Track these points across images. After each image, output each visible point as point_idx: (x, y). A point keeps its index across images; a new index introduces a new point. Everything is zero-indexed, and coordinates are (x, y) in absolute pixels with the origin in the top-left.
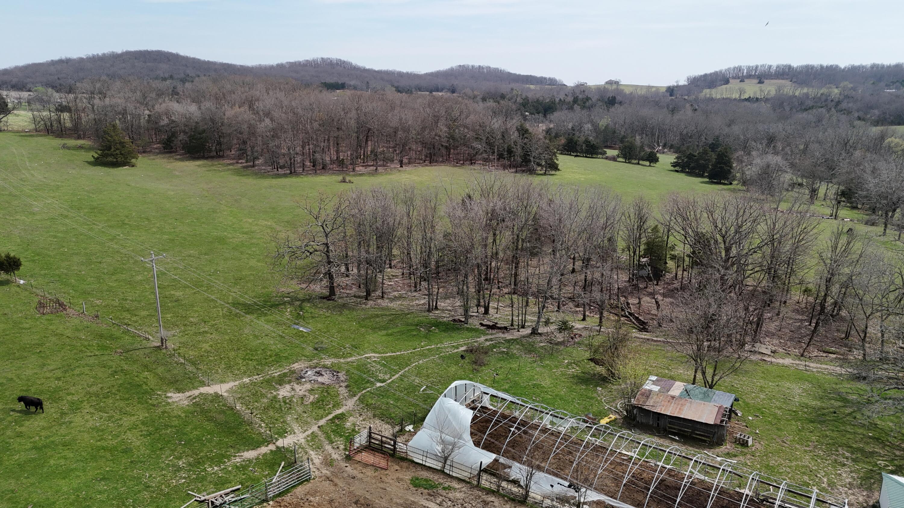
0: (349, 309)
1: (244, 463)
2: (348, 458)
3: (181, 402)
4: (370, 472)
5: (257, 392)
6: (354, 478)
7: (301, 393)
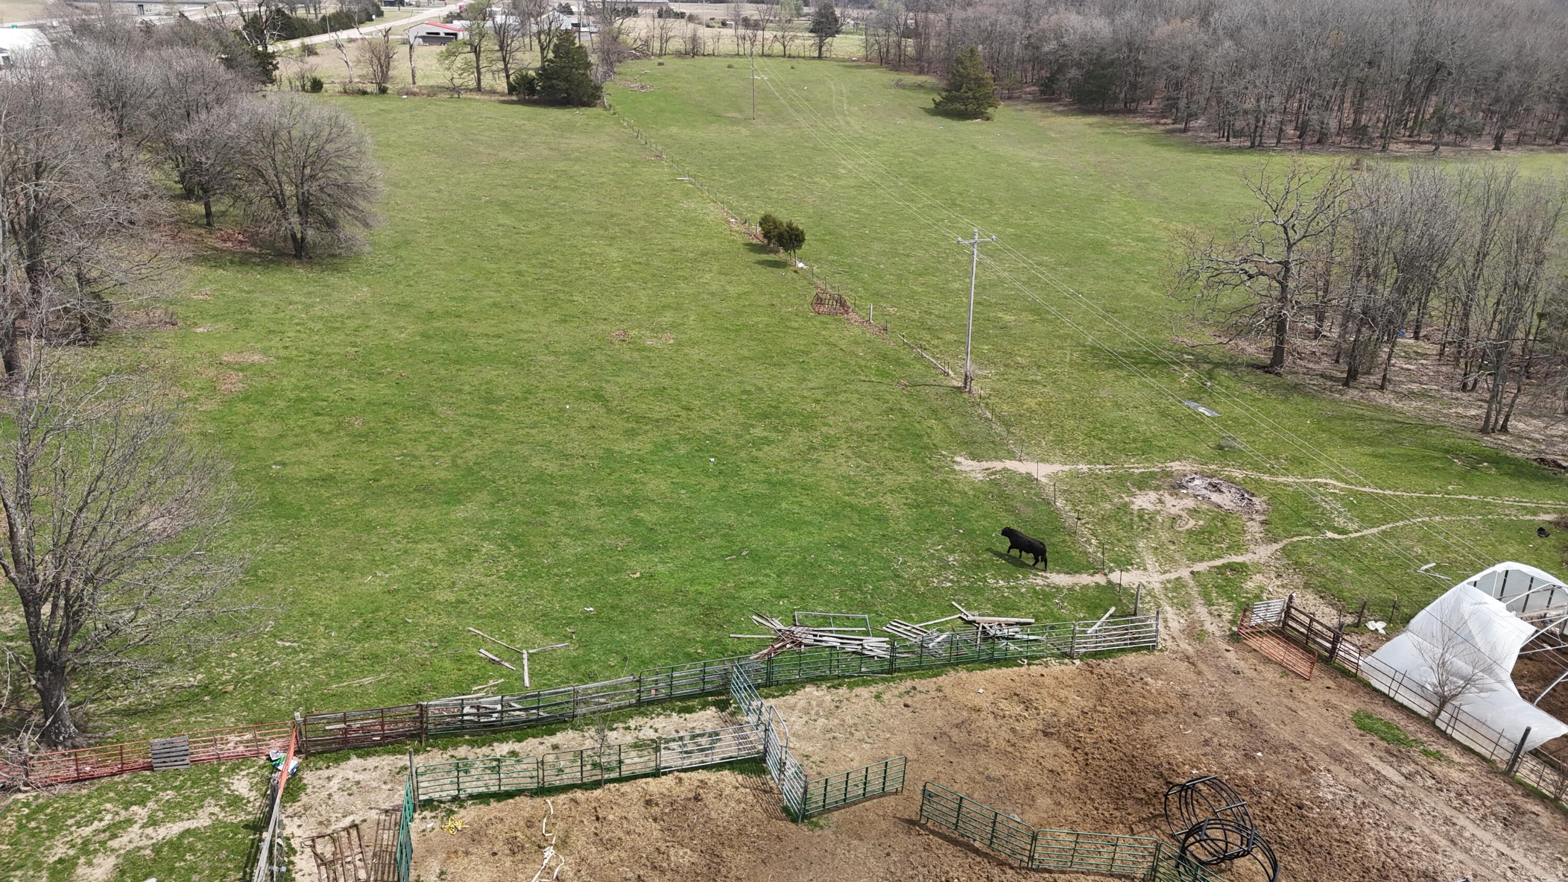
0: (1306, 395)
1: (1047, 589)
2: (1235, 638)
3: (973, 475)
4: (1271, 674)
5: (1096, 489)
6: (1238, 673)
7: (1174, 511)
